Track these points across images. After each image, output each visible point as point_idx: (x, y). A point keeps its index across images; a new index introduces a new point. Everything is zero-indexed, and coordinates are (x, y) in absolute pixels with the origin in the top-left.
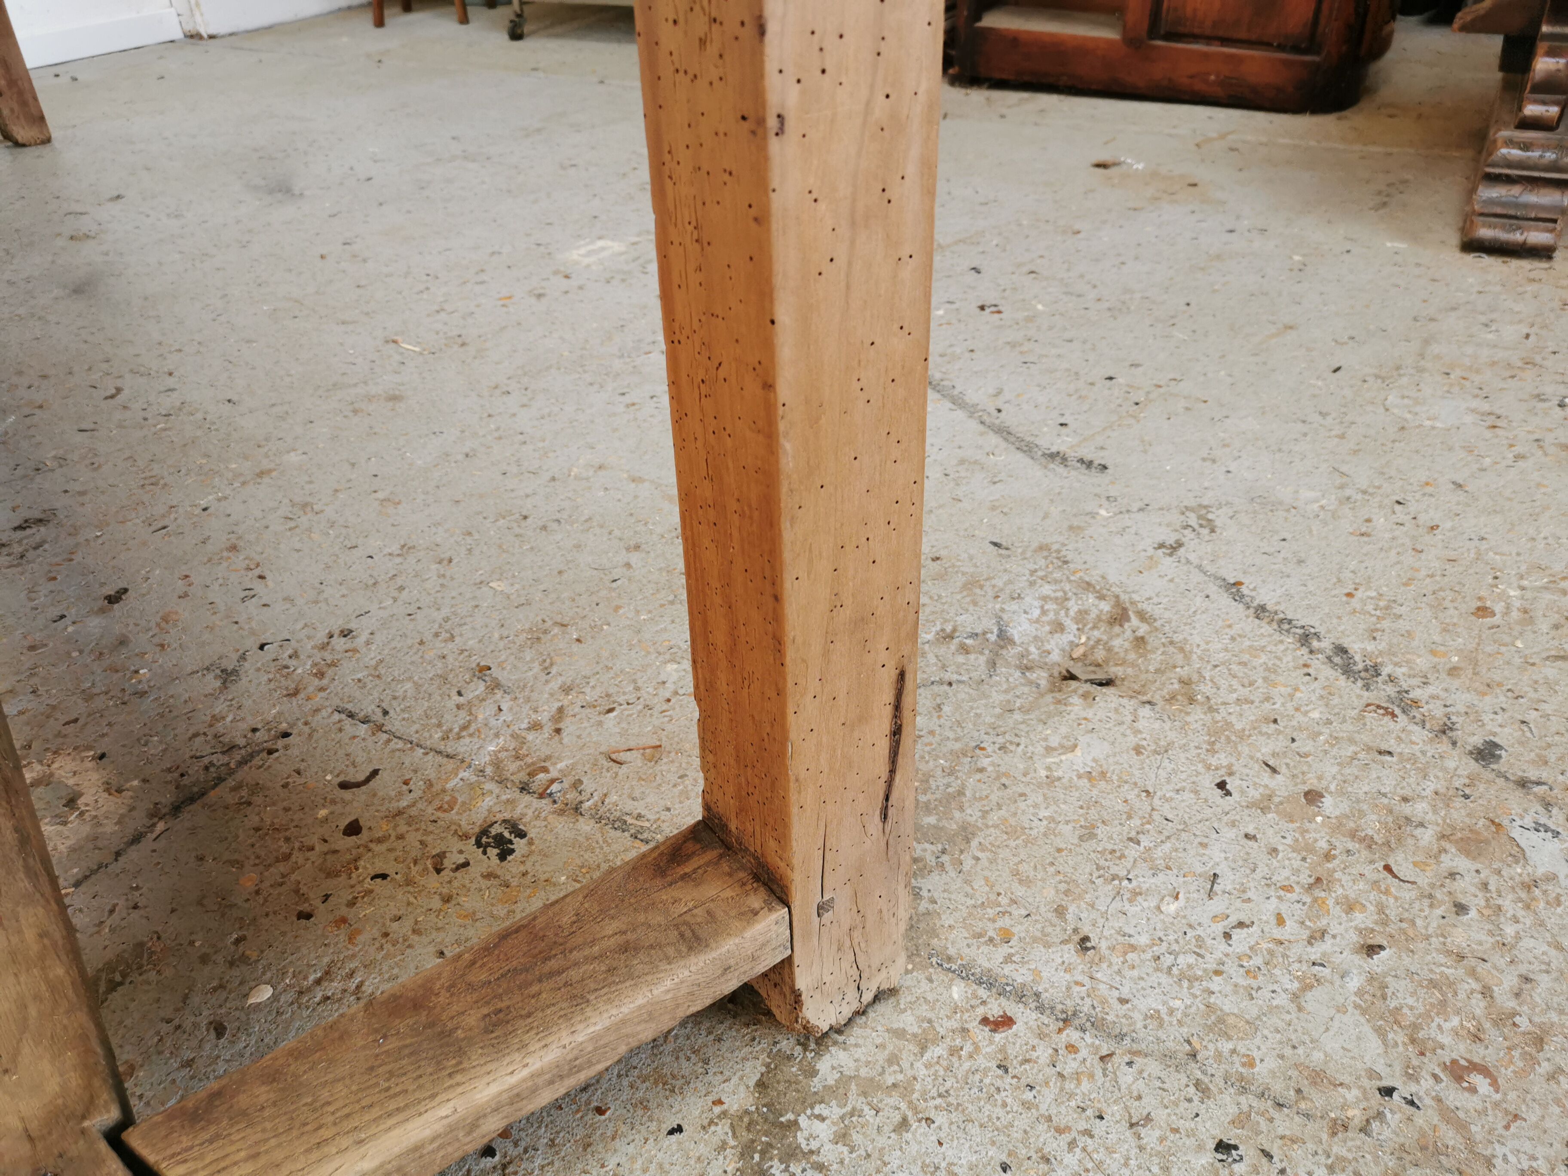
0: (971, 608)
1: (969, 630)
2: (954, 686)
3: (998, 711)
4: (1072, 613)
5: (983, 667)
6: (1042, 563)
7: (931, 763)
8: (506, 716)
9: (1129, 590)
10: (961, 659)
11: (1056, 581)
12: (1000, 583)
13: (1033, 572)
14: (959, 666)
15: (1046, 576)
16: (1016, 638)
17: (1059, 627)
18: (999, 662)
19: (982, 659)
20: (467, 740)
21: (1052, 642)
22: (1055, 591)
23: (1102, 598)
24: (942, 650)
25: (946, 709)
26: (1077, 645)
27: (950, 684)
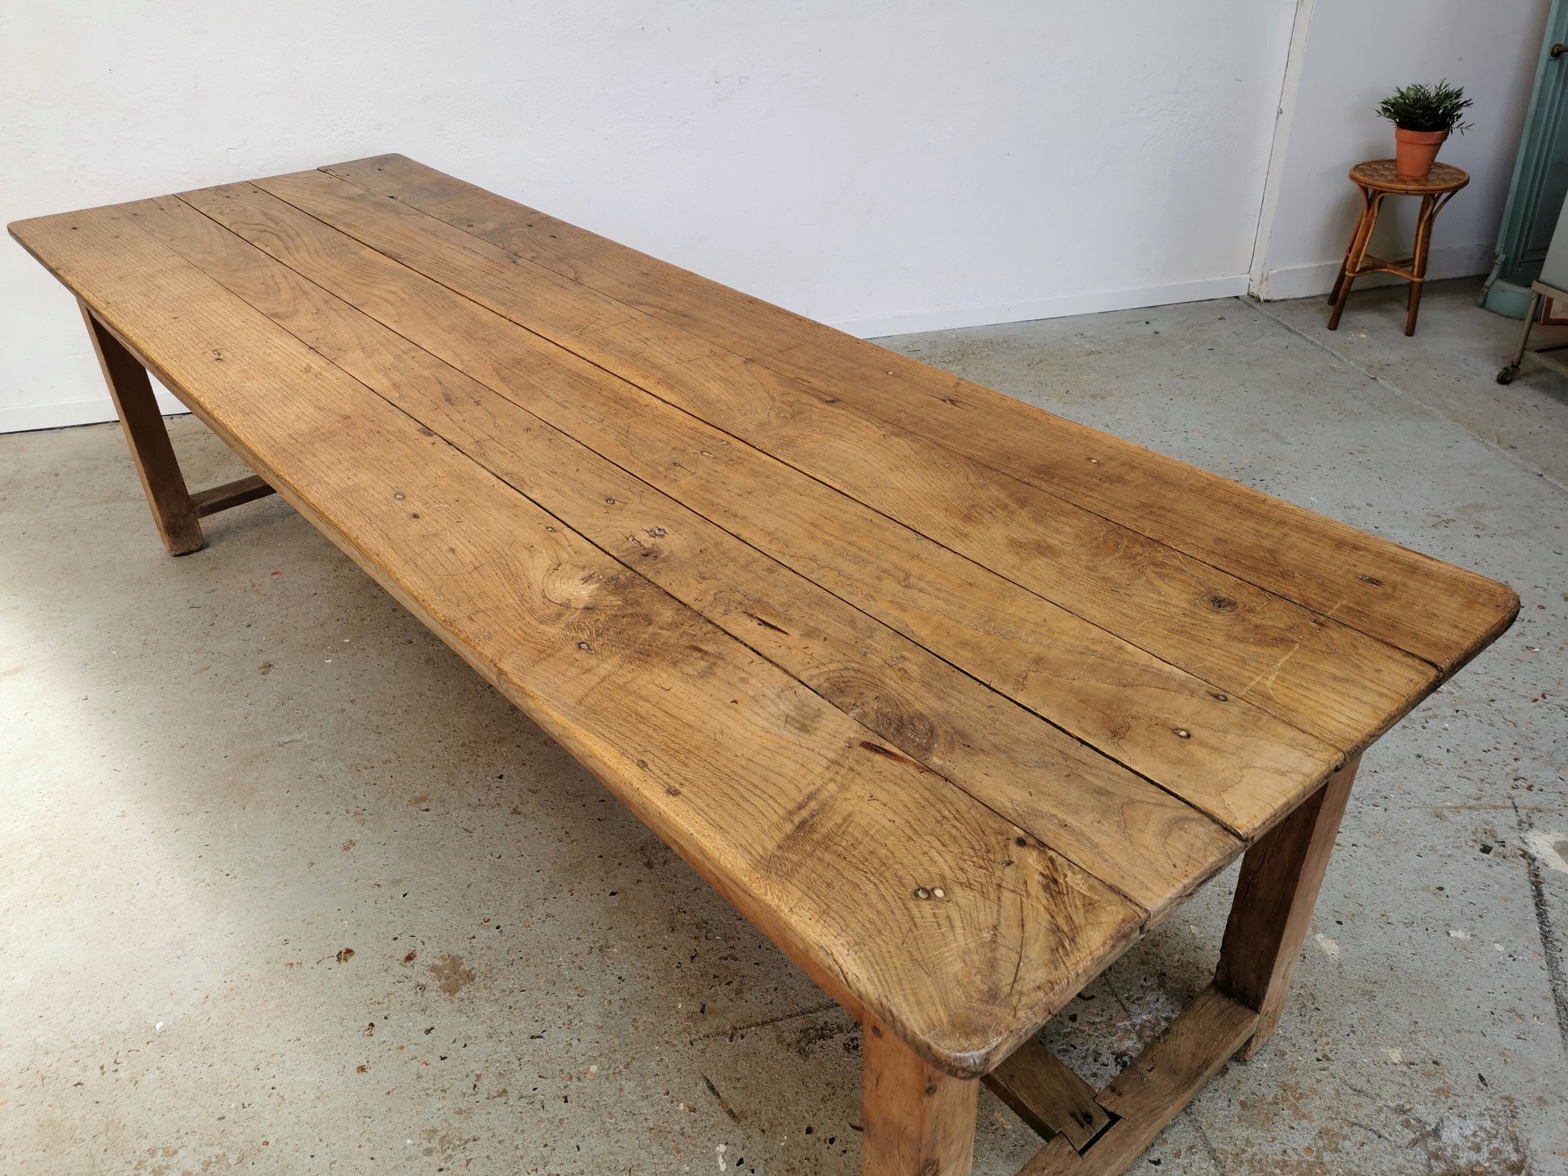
0: (1430, 1105)
1: (1418, 1115)
2: (1381, 1139)
3: (1394, 1167)
4: (1492, 1147)
5: (1407, 1141)
6: (1500, 1107)
7: (1334, 1168)
8: (1158, 1005)
9: (1535, 1158)
10: (1399, 1128)
11: (1497, 1123)
12: (1460, 1101)
13: (1487, 1109)
14: (1394, 1130)
15: (1494, 1117)
16: (1443, 1138)
17: (1478, 1149)
18: (1420, 1143)
19: (1412, 1136)
20: (1136, 1006)
21: (1466, 1154)
22: (1492, 1128)
23: (1517, 1150)
24: (1393, 1116)
25: (1366, 1147)
26: (1481, 1165)
27: (1380, 1137)
